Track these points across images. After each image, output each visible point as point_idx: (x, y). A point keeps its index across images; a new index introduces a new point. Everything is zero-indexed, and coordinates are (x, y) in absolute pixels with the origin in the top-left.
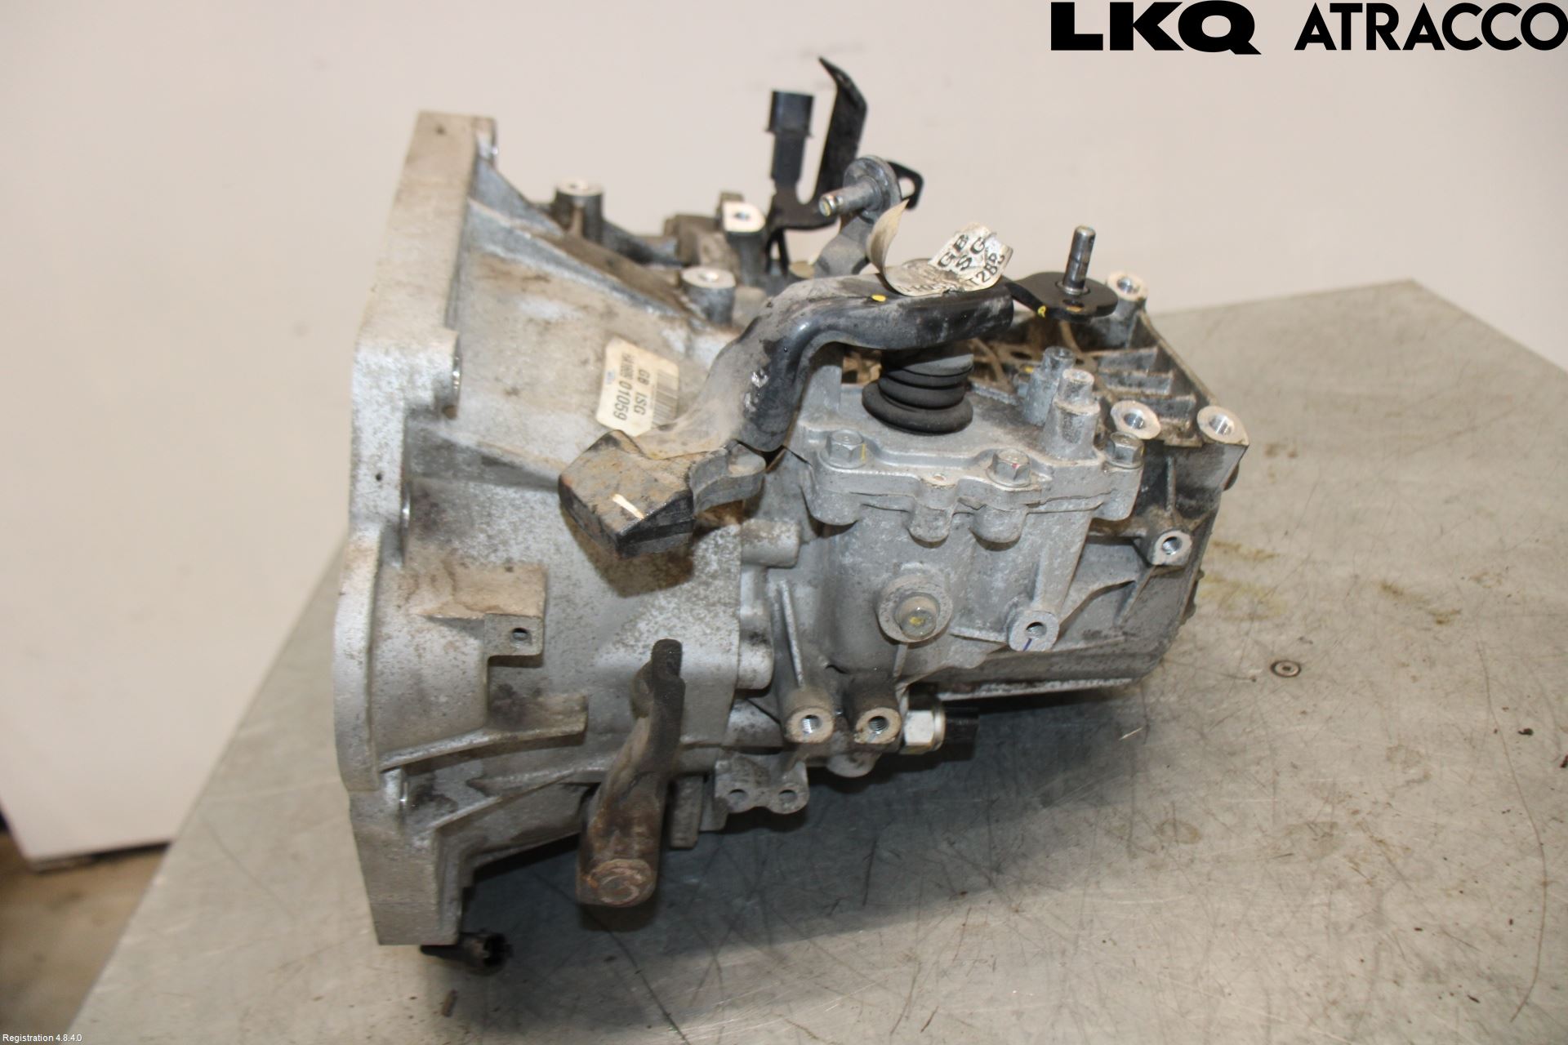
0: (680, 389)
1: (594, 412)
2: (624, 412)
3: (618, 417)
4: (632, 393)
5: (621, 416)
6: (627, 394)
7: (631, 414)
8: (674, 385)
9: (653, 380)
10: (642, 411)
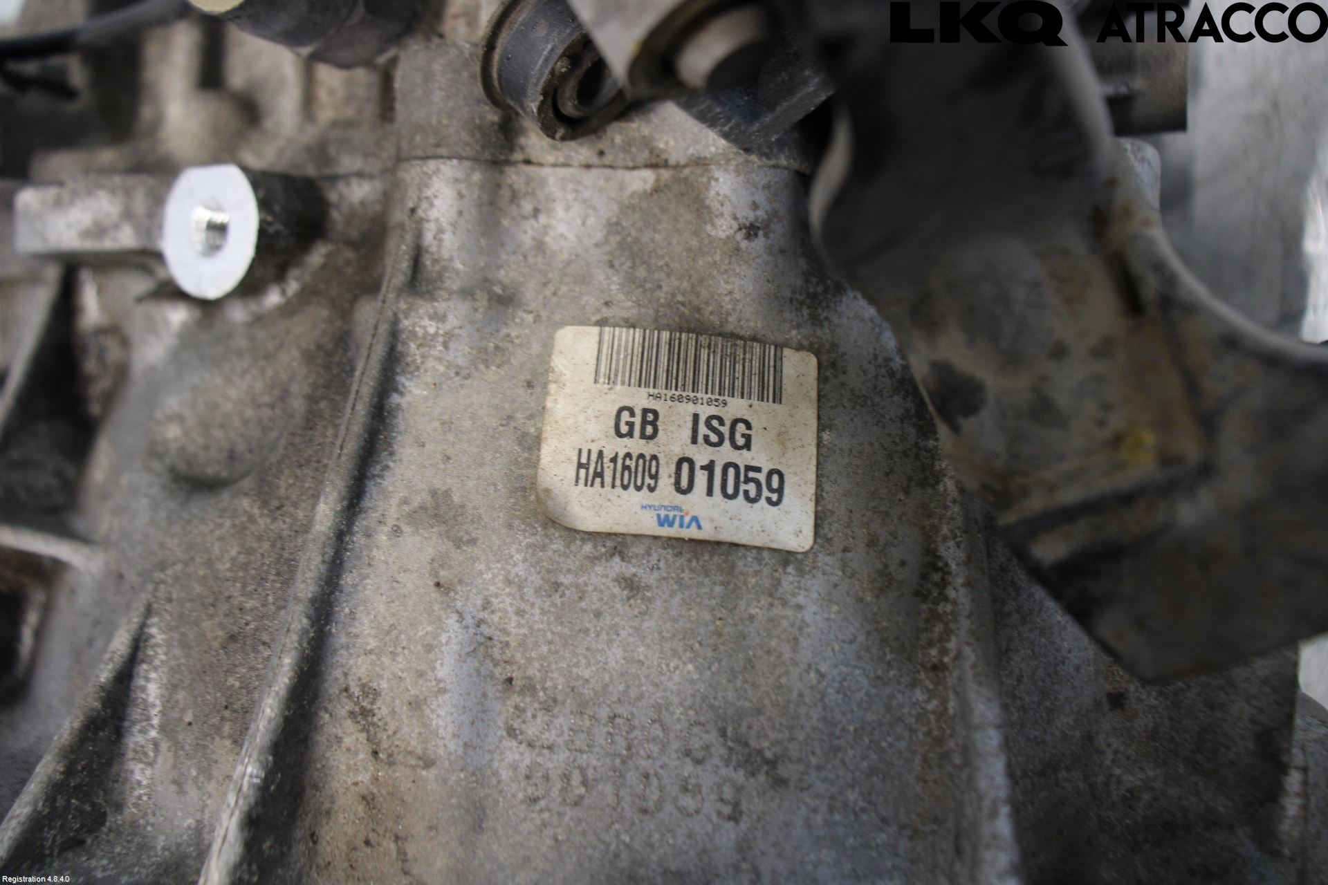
0: (630, 324)
1: (786, 557)
2: (762, 477)
3: (780, 492)
4: (701, 455)
5: (775, 484)
6: (709, 468)
7: (761, 456)
8: (629, 338)
9: (640, 399)
10: (741, 428)
